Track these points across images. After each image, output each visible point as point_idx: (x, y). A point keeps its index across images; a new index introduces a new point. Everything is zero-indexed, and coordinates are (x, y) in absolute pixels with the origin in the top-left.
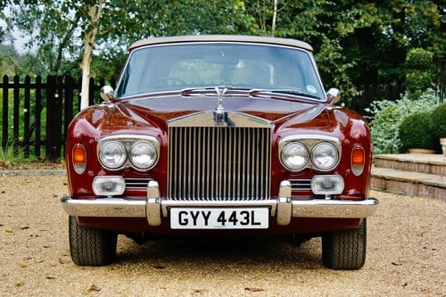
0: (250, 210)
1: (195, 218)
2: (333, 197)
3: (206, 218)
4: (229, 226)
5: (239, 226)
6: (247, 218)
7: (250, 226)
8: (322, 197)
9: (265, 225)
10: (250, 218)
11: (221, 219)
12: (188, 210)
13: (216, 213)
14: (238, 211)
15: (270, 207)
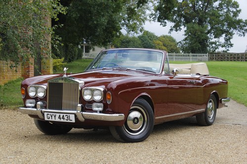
0: (68, 115)
1: (52, 117)
2: (100, 112)
3: (55, 117)
4: (62, 120)
5: (65, 121)
6: (67, 118)
7: (69, 121)
8: (96, 112)
9: (74, 121)
10: (68, 118)
11: (59, 117)
12: (49, 113)
13: (58, 115)
14: (65, 115)
15: (75, 114)
